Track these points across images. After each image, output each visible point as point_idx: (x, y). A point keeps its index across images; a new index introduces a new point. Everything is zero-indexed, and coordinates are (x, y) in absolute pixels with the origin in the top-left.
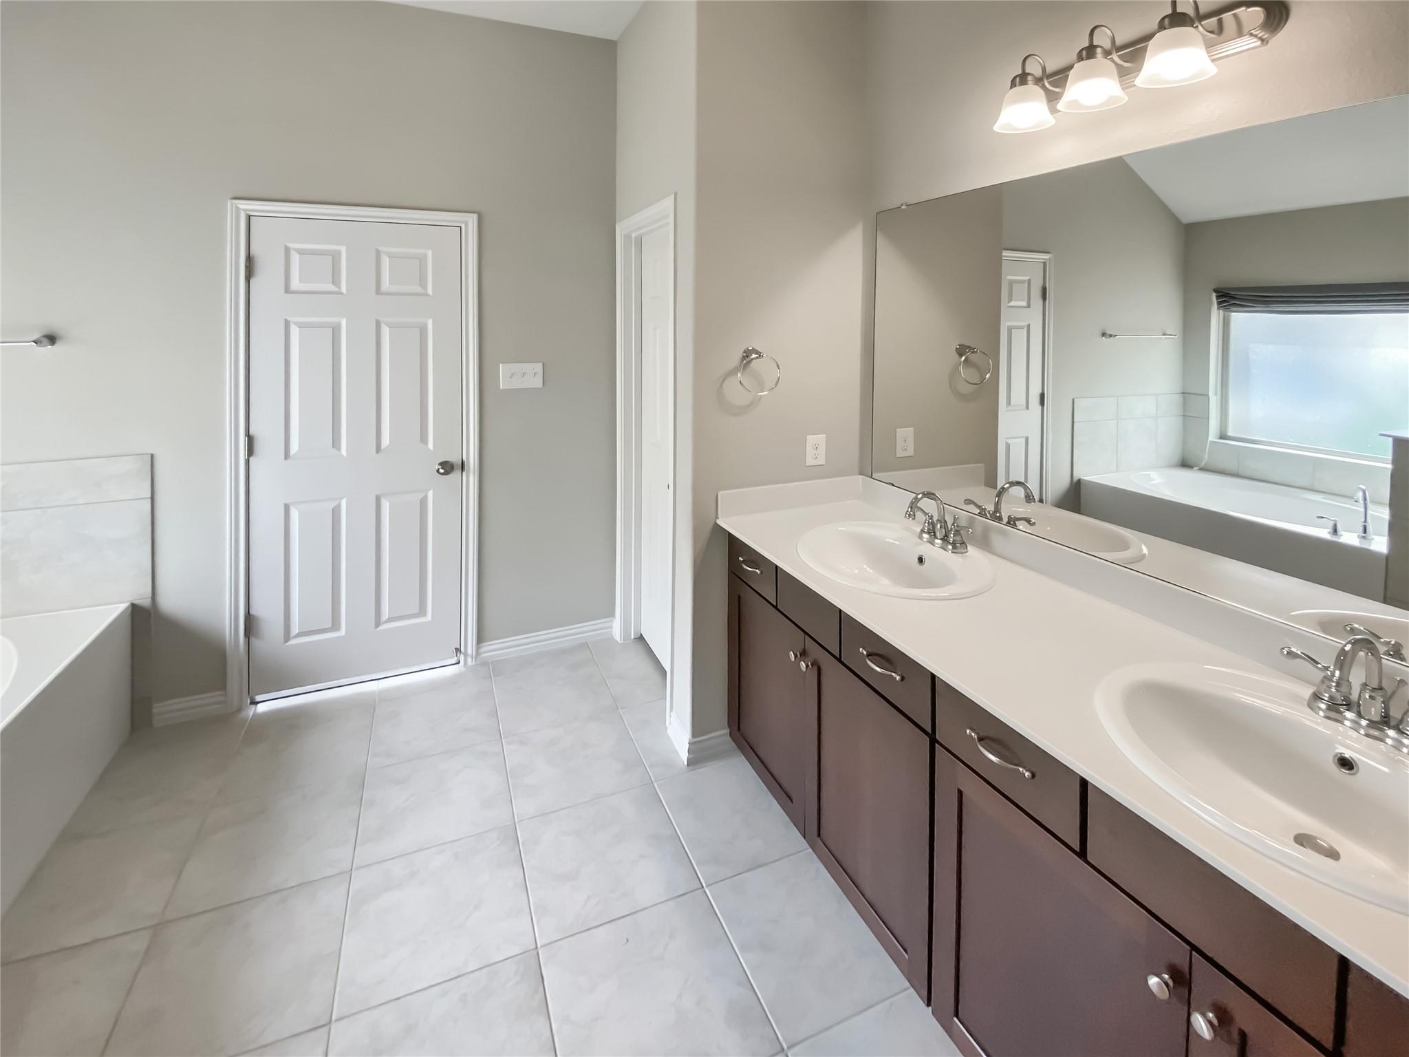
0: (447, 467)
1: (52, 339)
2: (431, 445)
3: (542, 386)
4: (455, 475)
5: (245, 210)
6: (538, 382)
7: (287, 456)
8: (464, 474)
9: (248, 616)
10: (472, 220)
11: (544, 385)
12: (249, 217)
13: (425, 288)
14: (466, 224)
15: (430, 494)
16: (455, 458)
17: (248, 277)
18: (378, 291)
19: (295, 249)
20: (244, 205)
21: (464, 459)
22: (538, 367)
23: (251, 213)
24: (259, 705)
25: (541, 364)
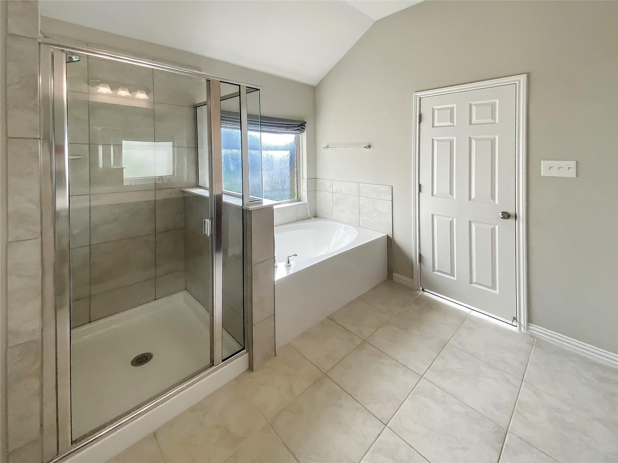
0: (506, 216)
1: (369, 147)
2: (497, 202)
3: (575, 176)
4: (511, 221)
5: (418, 96)
6: (572, 173)
7: (432, 195)
8: (517, 221)
9: (420, 255)
10: (523, 79)
11: (577, 176)
12: (420, 98)
13: (495, 120)
14: (519, 81)
15: (497, 227)
16: (511, 211)
17: (420, 122)
18: (470, 124)
19: (436, 109)
20: (418, 94)
21: (517, 213)
22: (573, 164)
23: (421, 97)
24: (424, 292)
25: (575, 162)
